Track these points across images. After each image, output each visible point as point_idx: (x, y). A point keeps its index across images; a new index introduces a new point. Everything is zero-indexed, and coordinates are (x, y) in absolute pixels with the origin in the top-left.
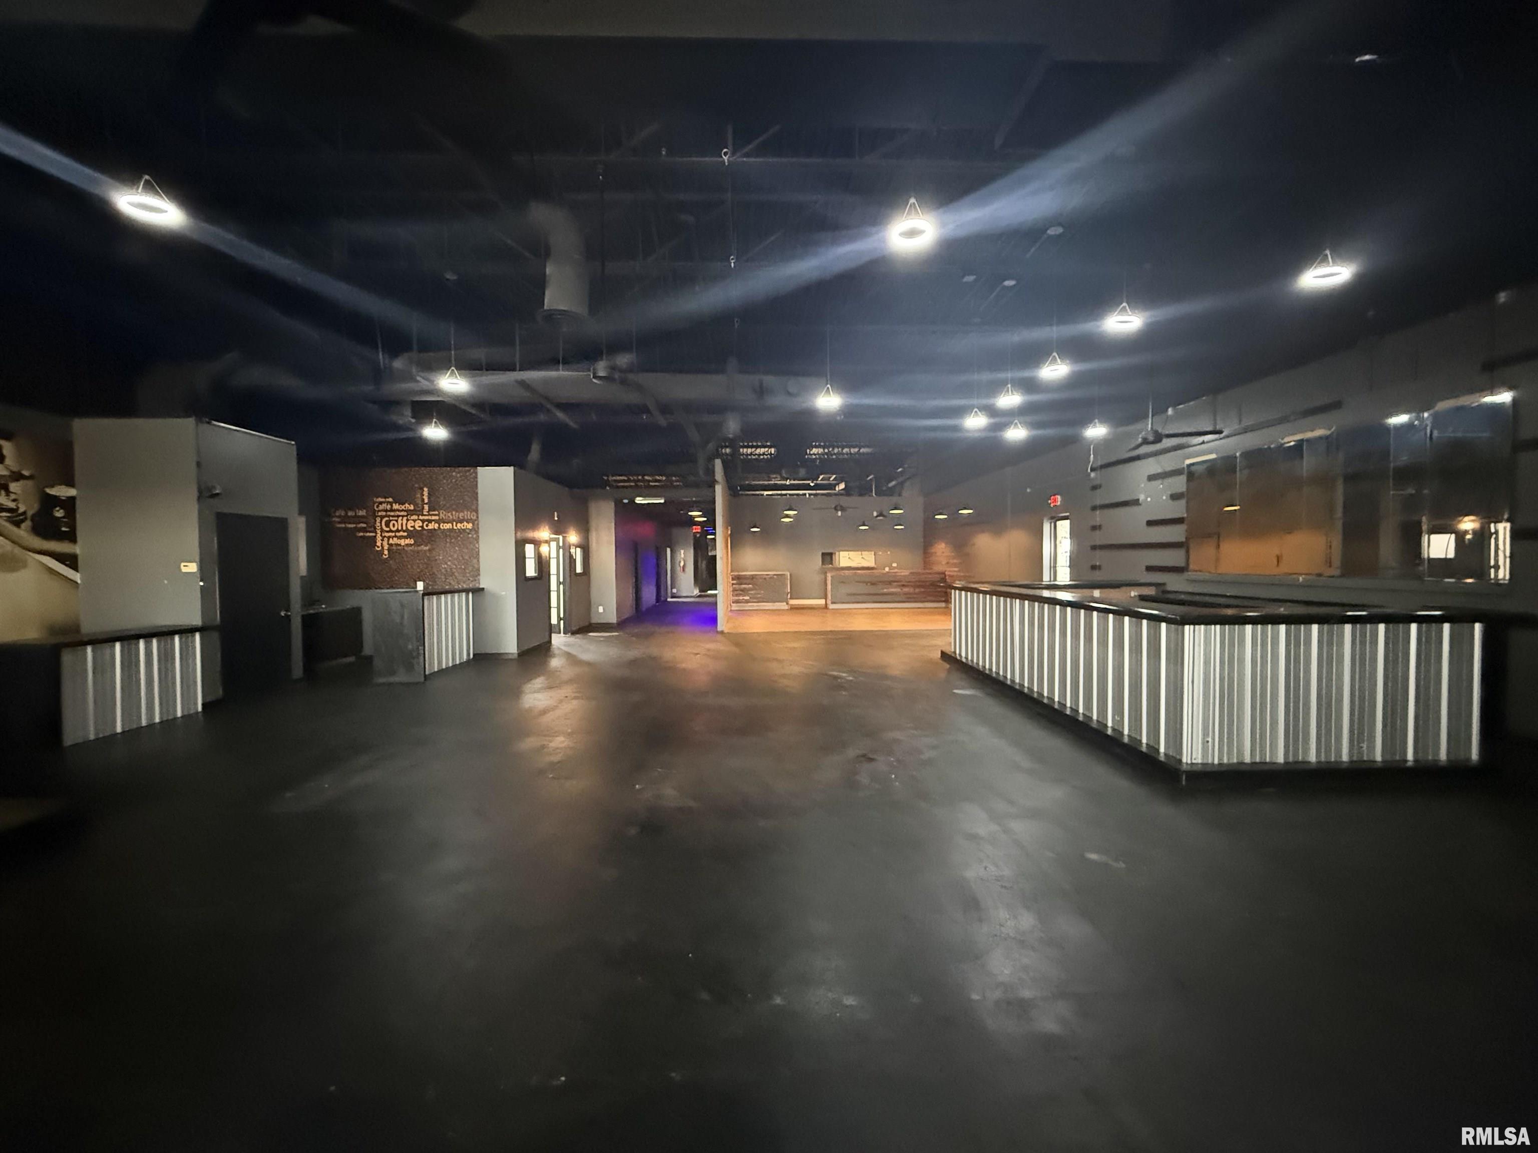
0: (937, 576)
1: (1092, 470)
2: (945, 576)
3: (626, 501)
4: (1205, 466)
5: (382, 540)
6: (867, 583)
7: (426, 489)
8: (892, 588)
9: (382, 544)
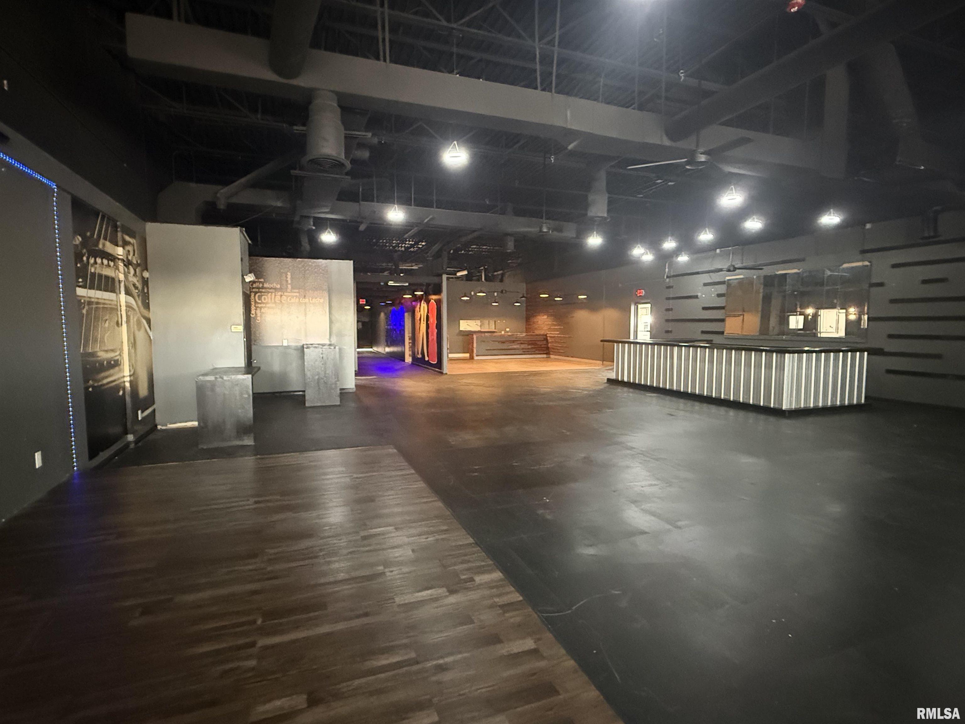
0: (542, 337)
1: (668, 277)
2: (547, 337)
3: (382, 284)
4: (737, 281)
5: (256, 310)
6: (499, 342)
7: (289, 274)
8: (515, 345)
9: (255, 312)
